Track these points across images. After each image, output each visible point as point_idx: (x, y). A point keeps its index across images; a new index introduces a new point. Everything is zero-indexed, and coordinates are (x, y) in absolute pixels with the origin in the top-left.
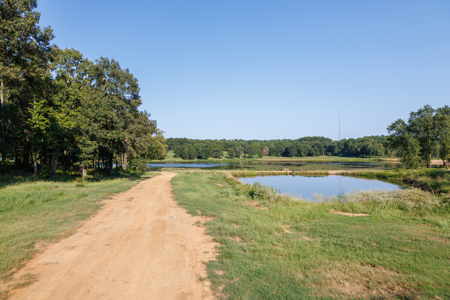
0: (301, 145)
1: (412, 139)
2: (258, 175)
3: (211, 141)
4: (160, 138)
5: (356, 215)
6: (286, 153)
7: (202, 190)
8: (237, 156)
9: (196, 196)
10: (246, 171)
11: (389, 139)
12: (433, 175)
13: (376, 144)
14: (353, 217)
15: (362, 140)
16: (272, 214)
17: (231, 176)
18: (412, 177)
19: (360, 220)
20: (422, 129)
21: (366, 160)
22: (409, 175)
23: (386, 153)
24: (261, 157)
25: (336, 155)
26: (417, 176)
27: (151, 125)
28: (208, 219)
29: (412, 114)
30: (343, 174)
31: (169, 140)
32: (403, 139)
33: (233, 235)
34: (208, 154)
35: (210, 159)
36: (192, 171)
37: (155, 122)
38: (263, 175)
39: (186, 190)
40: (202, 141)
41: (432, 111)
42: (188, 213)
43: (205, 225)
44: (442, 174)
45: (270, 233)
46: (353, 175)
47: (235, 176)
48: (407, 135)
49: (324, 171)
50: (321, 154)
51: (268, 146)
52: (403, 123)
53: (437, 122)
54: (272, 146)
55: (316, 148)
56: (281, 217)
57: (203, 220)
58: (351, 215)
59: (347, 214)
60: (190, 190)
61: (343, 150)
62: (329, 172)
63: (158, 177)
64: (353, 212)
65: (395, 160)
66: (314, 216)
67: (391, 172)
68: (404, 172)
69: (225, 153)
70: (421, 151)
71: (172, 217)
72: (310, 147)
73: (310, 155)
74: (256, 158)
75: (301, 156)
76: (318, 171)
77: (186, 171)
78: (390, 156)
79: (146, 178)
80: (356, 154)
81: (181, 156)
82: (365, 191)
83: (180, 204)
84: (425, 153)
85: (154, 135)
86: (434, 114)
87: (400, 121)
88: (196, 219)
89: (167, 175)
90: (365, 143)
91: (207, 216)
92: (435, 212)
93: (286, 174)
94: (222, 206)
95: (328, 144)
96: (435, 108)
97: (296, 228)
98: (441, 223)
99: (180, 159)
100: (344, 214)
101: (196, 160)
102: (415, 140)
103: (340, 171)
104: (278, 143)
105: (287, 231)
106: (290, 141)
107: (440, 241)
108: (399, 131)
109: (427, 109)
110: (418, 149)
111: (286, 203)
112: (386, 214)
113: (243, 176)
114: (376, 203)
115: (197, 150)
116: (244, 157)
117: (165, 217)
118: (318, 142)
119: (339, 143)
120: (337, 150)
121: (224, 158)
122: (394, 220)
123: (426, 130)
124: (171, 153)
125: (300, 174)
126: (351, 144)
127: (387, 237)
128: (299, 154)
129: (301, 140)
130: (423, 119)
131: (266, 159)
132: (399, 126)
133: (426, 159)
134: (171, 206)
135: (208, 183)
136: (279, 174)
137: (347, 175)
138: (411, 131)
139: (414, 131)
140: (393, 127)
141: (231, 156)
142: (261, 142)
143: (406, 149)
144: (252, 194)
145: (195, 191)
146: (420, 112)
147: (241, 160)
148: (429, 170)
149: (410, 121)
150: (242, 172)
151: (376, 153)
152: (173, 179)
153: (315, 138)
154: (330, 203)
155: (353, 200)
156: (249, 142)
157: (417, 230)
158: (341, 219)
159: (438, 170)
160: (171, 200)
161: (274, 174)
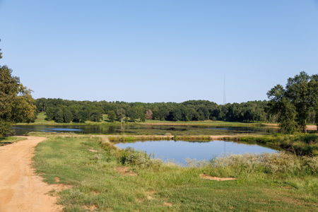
0: (186, 109)
1: (289, 105)
2: (138, 140)
3: (89, 102)
4: (28, 98)
5: (223, 179)
6: (170, 117)
7: (70, 156)
8: (118, 120)
9: (59, 162)
10: (125, 136)
11: (269, 104)
12: (307, 140)
13: (258, 109)
14: (220, 181)
15: (245, 105)
16: (138, 181)
17: (107, 141)
18: (288, 142)
19: (226, 183)
20: (299, 95)
21: (249, 125)
22: (285, 140)
23: (268, 118)
24: (143, 121)
25: (220, 119)
26: (292, 141)
27: (13, 82)
28: (66, 187)
29: (290, 80)
30: (224, 139)
31: (40, 100)
32: (281, 104)
33: (87, 203)
34: (85, 117)
35: (88, 122)
36: (64, 136)
37: (18, 79)
38: (143, 140)
39: (50, 156)
40: (80, 103)
41: (308, 77)
42: (44, 181)
43: (60, 193)
44: (314, 139)
45: (130, 200)
46: (235, 140)
47: (112, 141)
48: (284, 101)
49: (206, 136)
50: (206, 118)
51: (152, 109)
52: (282, 89)
53: (311, 88)
54: (156, 109)
55: (201, 112)
56: (147, 183)
57: (58, 188)
58: (218, 179)
59: (215, 178)
60: (55, 156)
61: (227, 115)
62: (212, 137)
63: (21, 143)
64: (222, 176)
65: (275, 125)
66: (181, 181)
67: (270, 137)
68: (281, 137)
69: (105, 116)
70: (297, 116)
71: (22, 187)
72: (195, 111)
73: (195, 119)
74: (138, 122)
75: (185, 120)
76: (200, 136)
77: (57, 135)
78: (271, 121)
79: (6, 143)
80: (240, 119)
81: (54, 119)
82: (235, 155)
83: (37, 172)
84: (302, 118)
85: (19, 94)
86: (309, 80)
87: (279, 87)
88: (51, 187)
89: (33, 140)
90: (248, 108)
91: (65, 184)
92: (296, 174)
93: (168, 139)
94: (86, 173)
95: (212, 108)
96: (310, 75)
97: (160, 194)
98: (298, 184)
99: (52, 123)
100: (211, 178)
101: (71, 123)
102: (292, 106)
103: (222, 136)
104: (162, 106)
105: (149, 198)
106: (174, 104)
107: (292, 202)
108: (278, 97)
109: (303, 75)
110: (294, 114)
111: (157, 168)
112: (251, 178)
113: (122, 141)
114: (244, 167)
115: (73, 112)
116: (126, 121)
117: (15, 187)
118: (203, 105)
119: (223, 107)
120: (221, 115)
121: (103, 122)
122: (257, 183)
123: (302, 96)
124: (42, 116)
125: (182, 139)
126: (235, 108)
127: (245, 200)
128: (184, 118)
129: (186, 103)
130: (299, 86)
131: (149, 123)
132: (278, 92)
133: (302, 124)
134: (26, 175)
135: (81, 149)
136: (160, 139)
137: (229, 140)
138: (288, 96)
139: (291, 97)
140: (272, 92)
141: (111, 119)
142: (144, 104)
143: (284, 115)
144: (123, 160)
145: (60, 157)
146: (296, 78)
147: (122, 123)
148: (303, 135)
149: (287, 87)
150: (120, 136)
151: (258, 119)
152: (40, 144)
153: (200, 102)
154: (201, 168)
155: (222, 164)
156: (132, 105)
157: (275, 192)
158: (208, 184)
159: (311, 135)
160: (28, 167)
161: (155, 139)
